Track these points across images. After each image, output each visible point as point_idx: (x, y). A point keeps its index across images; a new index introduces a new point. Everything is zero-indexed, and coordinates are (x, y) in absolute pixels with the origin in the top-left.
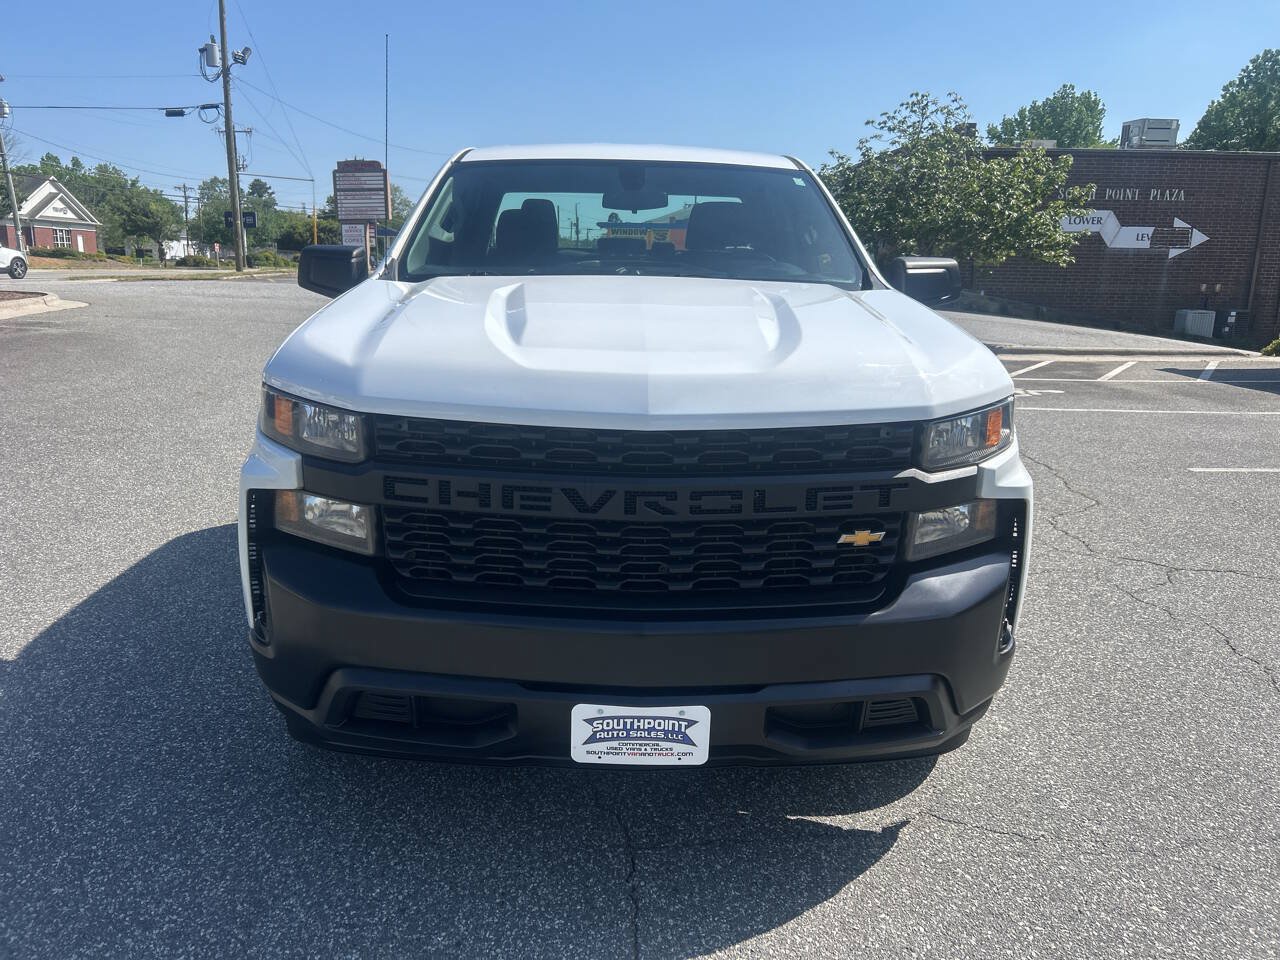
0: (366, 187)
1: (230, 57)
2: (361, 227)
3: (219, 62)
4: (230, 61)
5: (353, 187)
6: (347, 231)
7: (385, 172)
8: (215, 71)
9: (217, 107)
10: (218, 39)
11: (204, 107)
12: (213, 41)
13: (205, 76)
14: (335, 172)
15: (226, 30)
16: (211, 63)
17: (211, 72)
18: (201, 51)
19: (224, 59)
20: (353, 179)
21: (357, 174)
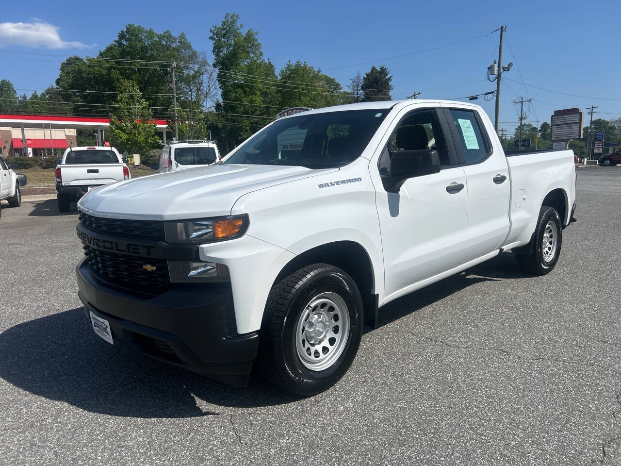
0: (569, 122)
1: (501, 68)
2: (564, 143)
3: (496, 72)
4: (502, 71)
5: (562, 123)
6: (555, 146)
7: (581, 113)
8: (494, 76)
9: (493, 93)
10: (497, 62)
11: (487, 94)
12: (495, 63)
13: (489, 79)
14: (552, 116)
15: (502, 57)
16: (492, 74)
17: (492, 77)
18: (489, 68)
19: (499, 70)
20: (561, 119)
21: (565, 116)
